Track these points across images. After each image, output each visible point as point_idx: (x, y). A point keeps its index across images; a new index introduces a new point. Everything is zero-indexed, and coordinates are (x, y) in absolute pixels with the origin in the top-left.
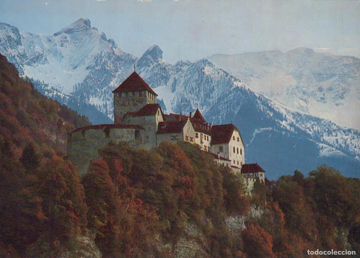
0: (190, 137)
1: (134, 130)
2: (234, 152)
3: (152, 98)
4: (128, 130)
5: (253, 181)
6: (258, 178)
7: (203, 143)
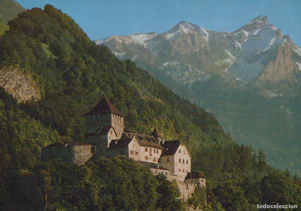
0: (135, 152)
1: (90, 147)
2: (180, 162)
3: (118, 119)
4: (85, 147)
5: (195, 185)
6: (199, 183)
7: (152, 155)
